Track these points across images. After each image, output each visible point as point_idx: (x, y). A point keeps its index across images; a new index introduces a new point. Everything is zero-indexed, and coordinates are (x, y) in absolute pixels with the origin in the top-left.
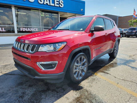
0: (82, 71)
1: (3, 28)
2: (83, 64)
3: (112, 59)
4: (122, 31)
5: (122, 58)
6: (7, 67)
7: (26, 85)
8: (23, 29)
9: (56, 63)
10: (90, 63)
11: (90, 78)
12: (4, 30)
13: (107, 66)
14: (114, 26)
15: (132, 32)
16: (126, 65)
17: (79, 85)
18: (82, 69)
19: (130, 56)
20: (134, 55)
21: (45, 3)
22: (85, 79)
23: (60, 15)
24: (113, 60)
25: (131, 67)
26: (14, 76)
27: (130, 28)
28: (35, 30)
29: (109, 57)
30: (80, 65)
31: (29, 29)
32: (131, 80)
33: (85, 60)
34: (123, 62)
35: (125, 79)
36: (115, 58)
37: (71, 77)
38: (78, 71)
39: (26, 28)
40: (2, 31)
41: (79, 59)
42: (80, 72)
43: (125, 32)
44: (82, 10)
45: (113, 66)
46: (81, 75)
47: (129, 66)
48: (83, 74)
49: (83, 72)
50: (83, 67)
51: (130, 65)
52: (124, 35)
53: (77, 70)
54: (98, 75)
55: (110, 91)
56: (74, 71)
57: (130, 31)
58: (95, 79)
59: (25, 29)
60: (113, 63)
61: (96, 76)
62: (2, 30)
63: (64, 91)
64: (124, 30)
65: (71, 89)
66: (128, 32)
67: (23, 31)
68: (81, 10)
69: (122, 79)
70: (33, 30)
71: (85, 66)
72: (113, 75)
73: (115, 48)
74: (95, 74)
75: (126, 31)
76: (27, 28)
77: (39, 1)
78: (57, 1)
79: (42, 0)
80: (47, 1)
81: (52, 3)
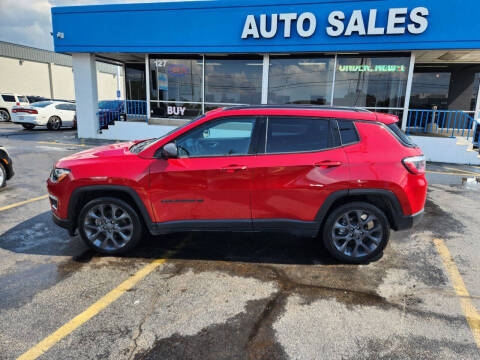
18: (115, 231)
30: (109, 221)
33: (124, 216)
50: (119, 228)
77: (330, 31)
78: (398, 16)
79: (340, 25)
80: (356, 24)
81: (376, 26)
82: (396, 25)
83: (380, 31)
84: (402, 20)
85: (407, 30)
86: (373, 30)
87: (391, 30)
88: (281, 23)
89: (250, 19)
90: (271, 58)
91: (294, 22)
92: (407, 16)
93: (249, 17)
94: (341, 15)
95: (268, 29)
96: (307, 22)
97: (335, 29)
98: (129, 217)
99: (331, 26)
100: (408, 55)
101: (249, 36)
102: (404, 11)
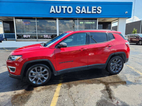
21: (82, 12)
38: (35, 78)
42: (39, 79)
50: (43, 75)
68: (125, 13)
77: (77, 12)
78: (94, 8)
79: (79, 10)
80: (84, 10)
81: (89, 11)
82: (94, 11)
83: (90, 12)
84: (95, 10)
85: (97, 12)
86: (88, 12)
87: (93, 12)
88: (62, 9)
89: (52, 7)
90: (59, 19)
91: (66, 9)
92: (96, 8)
93: (52, 6)
94: (80, 8)
95: (58, 10)
96: (70, 9)
97: (78, 11)
98: (47, 70)
99: (77, 10)
100: (96, 19)
101: (52, 12)
102: (96, 7)
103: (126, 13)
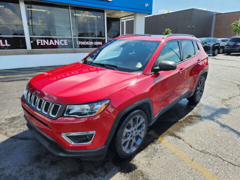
0: (137, 137)
1: (6, 41)
2: (139, 128)
3: (191, 107)
4: (219, 44)
5: (209, 105)
6: (15, 122)
7: (46, 162)
8: (42, 42)
9: (93, 134)
10: (151, 123)
11: (150, 148)
12: (8, 44)
13: (181, 121)
14: (199, 49)
15: (235, 46)
16: (213, 120)
17: (130, 162)
18: (137, 134)
19: (224, 100)
20: (231, 98)
22: (142, 150)
23: (107, 15)
24: (193, 109)
25: (220, 123)
26: (27, 141)
27: (233, 37)
28: (63, 42)
29: (188, 101)
30: (134, 129)
31: (51, 41)
32: (216, 152)
33: (142, 120)
34: (209, 114)
35: (207, 151)
36: (198, 105)
37: (118, 151)
38: (129, 141)
39: (46, 39)
40: (4, 45)
41: (131, 122)
42: (134, 140)
43: (224, 45)
44: (147, 5)
45: (190, 121)
46: (135, 145)
47: (217, 122)
48: (139, 142)
49: (139, 139)
50: (139, 131)
51: (220, 120)
52: (221, 51)
53: (129, 139)
54: (163, 141)
55: (179, 174)
56: (123, 141)
57: (232, 44)
58: (158, 149)
59: (44, 41)
60: (191, 116)
61: (161, 144)
62: (4, 43)
63: (107, 173)
64: (223, 41)
65: (117, 170)
66: (228, 45)
67: (42, 44)
69: (201, 149)
70: (59, 44)
71: (142, 129)
72: (188, 141)
73: (198, 88)
74: (160, 139)
75: (226, 43)
76: (48, 40)
100: (103, 11)
103: (146, 6)
